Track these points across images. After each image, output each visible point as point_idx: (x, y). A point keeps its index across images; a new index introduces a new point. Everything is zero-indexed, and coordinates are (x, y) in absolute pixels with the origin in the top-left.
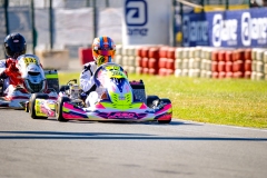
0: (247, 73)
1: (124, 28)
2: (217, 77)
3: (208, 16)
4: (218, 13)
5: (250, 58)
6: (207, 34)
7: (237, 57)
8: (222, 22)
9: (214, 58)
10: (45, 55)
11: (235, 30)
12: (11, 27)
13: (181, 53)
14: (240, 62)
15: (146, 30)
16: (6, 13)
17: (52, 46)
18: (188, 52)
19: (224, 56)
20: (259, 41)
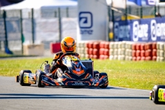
0: (154, 57)
1: (78, 30)
2: (136, 60)
4: (136, 20)
5: (155, 48)
6: (129, 34)
7: (148, 47)
8: (138, 26)
9: (133, 48)
10: (29, 47)
11: (146, 31)
12: (8, 30)
13: (113, 45)
14: (149, 50)
15: (92, 31)
16: (5, 22)
17: (33, 42)
18: (117, 45)
19: (140, 47)
20: (162, 38)
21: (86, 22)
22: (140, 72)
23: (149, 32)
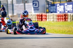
0: (67, 20)
1: (33, 9)
2: (58, 21)
3: (55, 5)
4: (58, 4)
5: (67, 16)
7: (64, 15)
9: (57, 16)
11: (63, 8)
13: (48, 15)
14: (64, 17)
15: (39, 9)
17: (13, 14)
18: (50, 15)
19: (60, 15)
20: (70, 11)
21: (36, 5)
22: (60, 26)
23: (64, 9)
